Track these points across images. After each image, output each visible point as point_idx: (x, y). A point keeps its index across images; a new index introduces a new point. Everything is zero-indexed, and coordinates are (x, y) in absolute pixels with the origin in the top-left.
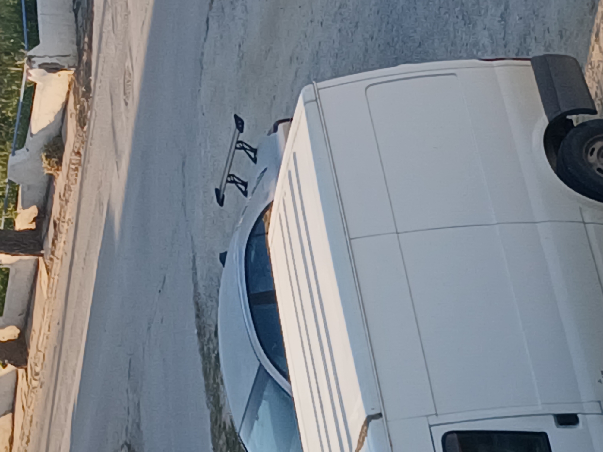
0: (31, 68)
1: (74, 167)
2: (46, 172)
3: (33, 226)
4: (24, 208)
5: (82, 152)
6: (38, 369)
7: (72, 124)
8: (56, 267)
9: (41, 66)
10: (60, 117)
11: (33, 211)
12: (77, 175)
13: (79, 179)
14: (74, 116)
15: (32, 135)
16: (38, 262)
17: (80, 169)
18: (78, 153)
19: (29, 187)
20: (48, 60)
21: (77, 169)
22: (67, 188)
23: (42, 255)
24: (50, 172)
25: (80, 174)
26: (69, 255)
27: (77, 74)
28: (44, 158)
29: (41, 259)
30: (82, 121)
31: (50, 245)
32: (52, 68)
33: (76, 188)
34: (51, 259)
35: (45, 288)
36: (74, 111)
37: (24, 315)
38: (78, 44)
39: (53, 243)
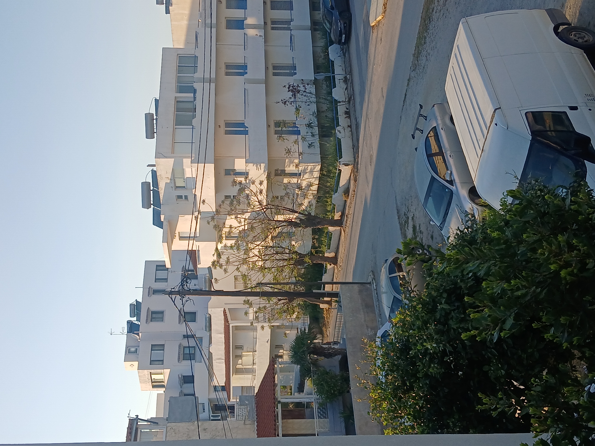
0: (340, 165)
1: (352, 195)
2: (344, 199)
3: (340, 218)
4: (337, 213)
5: (356, 190)
6: (341, 264)
7: (352, 182)
8: (347, 230)
9: (343, 164)
10: (348, 181)
11: (340, 213)
12: (354, 198)
13: (354, 199)
14: (353, 180)
15: (340, 187)
16: (341, 228)
17: (355, 196)
18: (354, 191)
19: (339, 205)
20: (345, 163)
21: (354, 196)
22: (351, 203)
23: (342, 227)
24: (345, 199)
25: (355, 197)
26: (351, 225)
27: (354, 166)
28: (343, 195)
29: (342, 228)
30: (355, 181)
31: (345, 223)
32: (346, 165)
33: (353, 203)
34: (345, 227)
35: (343, 238)
36: (353, 178)
37: (336, 249)
38: (354, 158)
39: (346, 222)
